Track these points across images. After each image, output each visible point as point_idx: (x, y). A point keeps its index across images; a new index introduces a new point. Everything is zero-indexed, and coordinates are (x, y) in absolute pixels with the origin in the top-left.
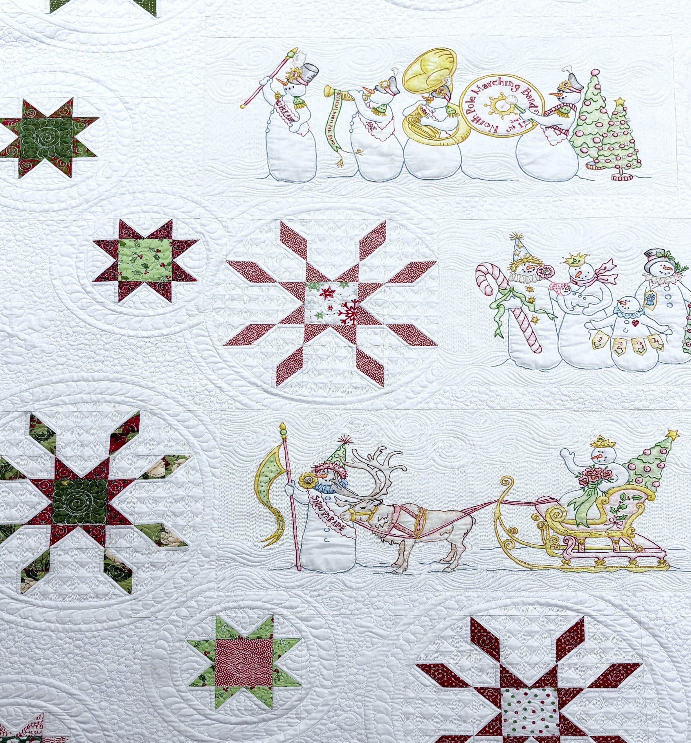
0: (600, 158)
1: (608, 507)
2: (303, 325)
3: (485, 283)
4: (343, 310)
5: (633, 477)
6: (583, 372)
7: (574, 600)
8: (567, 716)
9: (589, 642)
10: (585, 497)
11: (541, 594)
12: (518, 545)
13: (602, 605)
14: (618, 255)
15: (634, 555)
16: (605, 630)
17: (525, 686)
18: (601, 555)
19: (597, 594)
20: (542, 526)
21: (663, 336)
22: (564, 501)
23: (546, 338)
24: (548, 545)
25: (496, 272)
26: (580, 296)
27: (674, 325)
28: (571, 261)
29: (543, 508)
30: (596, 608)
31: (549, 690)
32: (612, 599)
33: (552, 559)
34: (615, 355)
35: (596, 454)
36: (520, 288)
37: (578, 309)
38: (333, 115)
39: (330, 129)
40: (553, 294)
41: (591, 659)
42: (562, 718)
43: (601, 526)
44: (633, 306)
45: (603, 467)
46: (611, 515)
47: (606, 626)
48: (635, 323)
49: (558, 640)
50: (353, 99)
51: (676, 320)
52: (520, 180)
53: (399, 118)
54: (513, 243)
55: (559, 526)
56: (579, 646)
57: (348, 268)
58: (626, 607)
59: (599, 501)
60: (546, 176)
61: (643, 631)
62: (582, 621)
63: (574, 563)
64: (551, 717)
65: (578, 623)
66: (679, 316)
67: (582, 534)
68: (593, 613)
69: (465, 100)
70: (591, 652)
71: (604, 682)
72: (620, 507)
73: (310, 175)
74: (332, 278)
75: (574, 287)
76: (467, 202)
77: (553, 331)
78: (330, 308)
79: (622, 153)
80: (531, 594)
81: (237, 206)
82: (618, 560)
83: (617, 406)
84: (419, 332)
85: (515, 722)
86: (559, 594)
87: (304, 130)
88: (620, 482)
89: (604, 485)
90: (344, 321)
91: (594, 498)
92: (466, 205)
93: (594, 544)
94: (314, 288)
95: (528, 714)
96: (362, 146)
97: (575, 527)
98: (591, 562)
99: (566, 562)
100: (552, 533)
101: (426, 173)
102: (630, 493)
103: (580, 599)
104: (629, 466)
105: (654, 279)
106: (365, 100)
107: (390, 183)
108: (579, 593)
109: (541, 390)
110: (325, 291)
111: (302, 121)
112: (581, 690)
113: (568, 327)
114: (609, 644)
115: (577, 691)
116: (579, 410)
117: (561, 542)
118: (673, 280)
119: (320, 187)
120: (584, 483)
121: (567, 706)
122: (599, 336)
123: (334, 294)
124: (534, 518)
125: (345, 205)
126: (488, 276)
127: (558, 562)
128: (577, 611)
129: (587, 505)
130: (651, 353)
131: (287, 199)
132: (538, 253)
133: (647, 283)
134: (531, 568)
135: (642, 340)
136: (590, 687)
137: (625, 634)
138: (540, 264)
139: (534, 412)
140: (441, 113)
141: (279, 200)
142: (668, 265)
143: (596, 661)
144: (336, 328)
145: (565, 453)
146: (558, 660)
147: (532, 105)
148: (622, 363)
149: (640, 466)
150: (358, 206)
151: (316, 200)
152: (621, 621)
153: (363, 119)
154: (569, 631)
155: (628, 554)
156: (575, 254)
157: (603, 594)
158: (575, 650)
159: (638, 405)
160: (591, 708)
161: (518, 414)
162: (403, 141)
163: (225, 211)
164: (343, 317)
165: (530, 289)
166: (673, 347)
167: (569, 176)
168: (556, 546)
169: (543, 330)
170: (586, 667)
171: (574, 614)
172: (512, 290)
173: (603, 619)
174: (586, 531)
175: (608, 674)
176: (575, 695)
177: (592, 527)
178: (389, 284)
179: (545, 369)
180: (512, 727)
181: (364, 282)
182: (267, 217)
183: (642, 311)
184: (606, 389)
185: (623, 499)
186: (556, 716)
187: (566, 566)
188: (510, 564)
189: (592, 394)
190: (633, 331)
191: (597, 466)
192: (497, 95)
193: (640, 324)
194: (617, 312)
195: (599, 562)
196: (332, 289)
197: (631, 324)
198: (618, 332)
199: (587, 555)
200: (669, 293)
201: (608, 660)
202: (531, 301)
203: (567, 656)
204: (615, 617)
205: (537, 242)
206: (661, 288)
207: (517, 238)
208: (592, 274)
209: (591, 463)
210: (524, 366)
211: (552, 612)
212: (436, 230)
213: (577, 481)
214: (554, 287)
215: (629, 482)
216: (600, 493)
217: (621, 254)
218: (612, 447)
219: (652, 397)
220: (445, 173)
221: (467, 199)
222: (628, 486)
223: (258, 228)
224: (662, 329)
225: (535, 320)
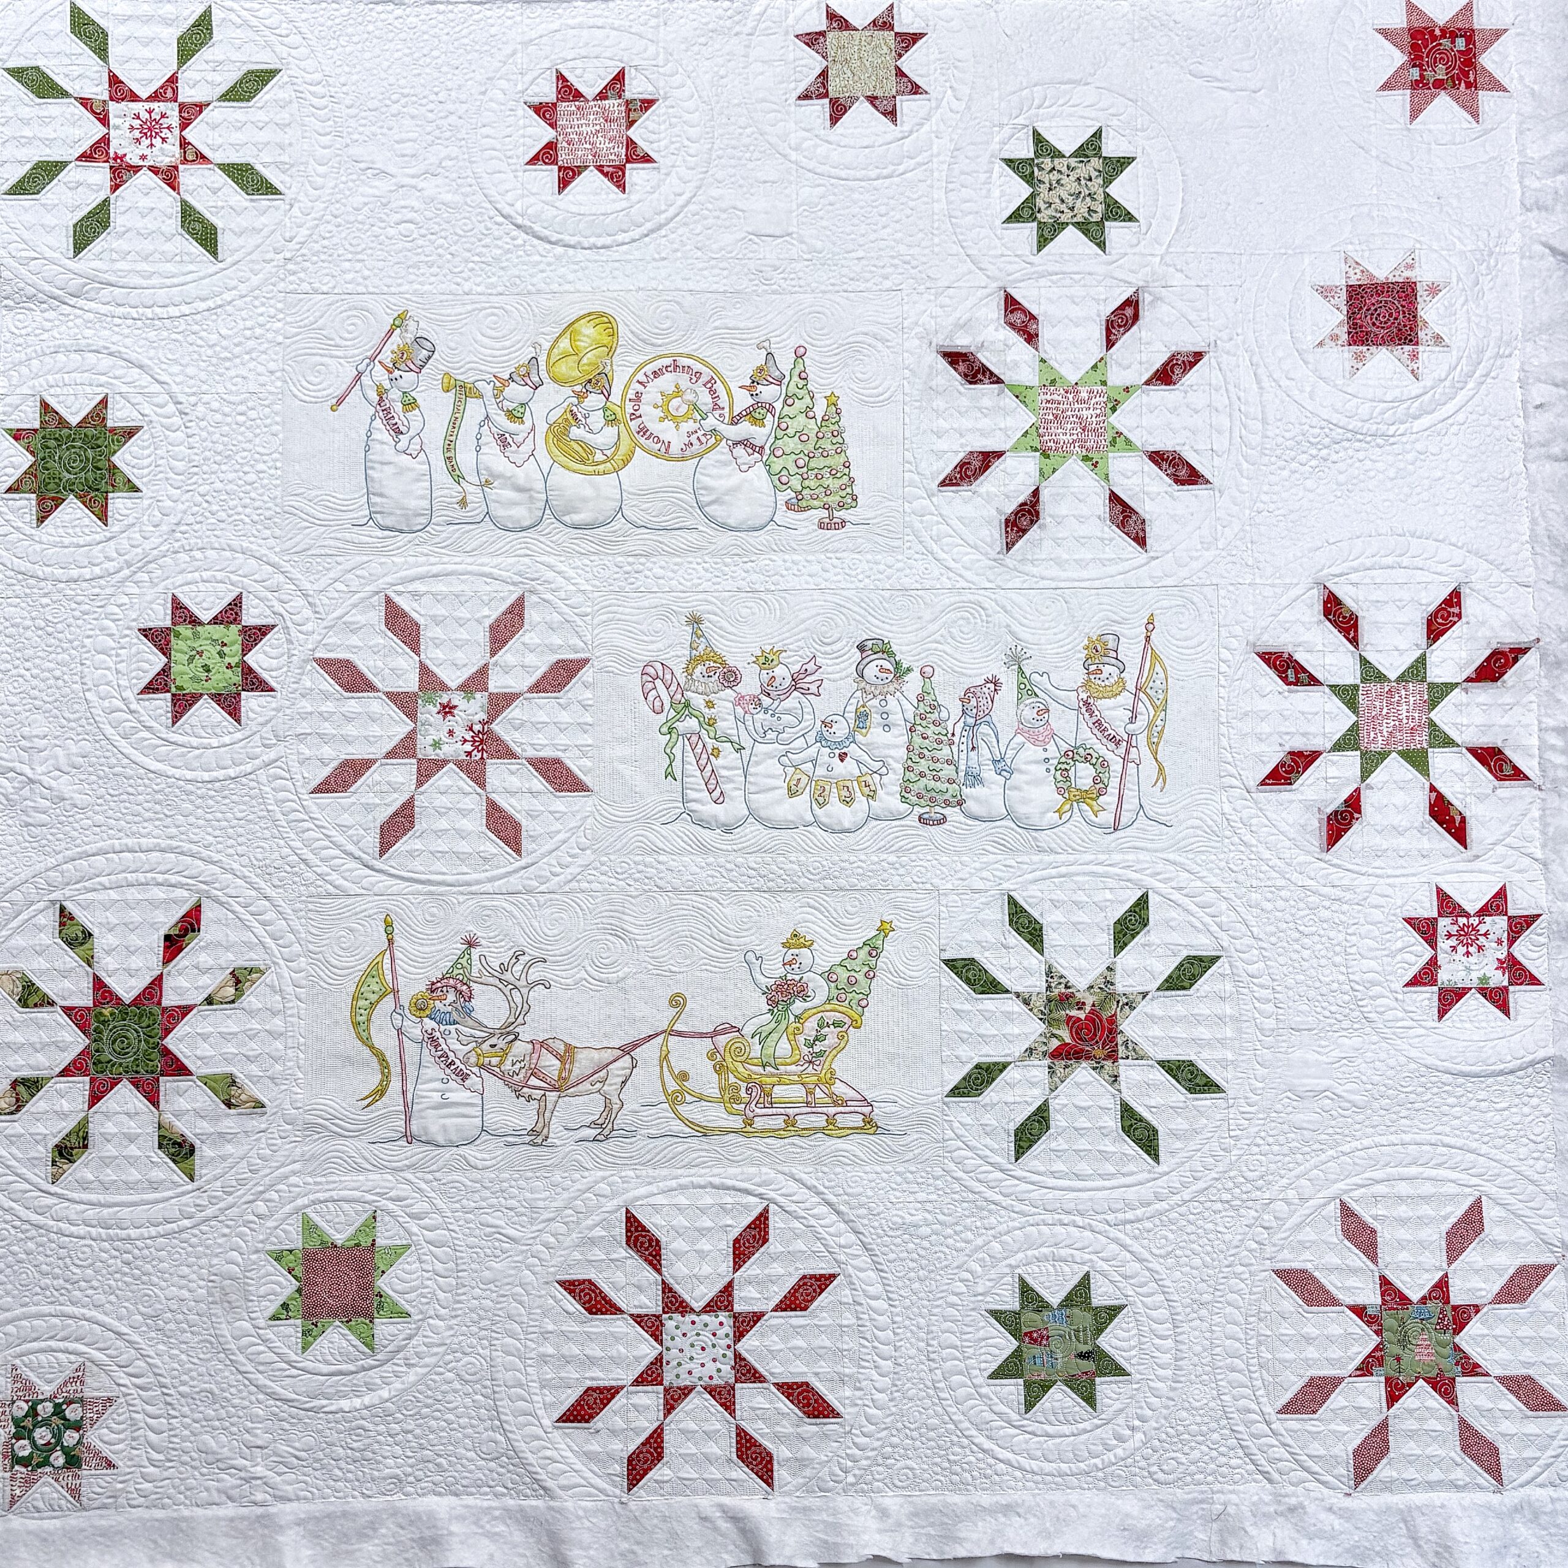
0: (805, 492)
1: (801, 1039)
2: (414, 761)
3: (654, 692)
4: (468, 736)
5: (835, 993)
6: (776, 832)
7: (757, 1180)
8: (745, 1354)
9: (774, 1245)
10: (773, 1025)
11: (716, 1171)
12: (689, 1098)
13: (793, 1186)
14: (822, 649)
15: (832, 1110)
16: (796, 1224)
17: (692, 1310)
18: (791, 1112)
19: (786, 1170)
20: (720, 1069)
21: (876, 777)
22: (748, 1030)
23: (730, 780)
24: (727, 1097)
25: (668, 677)
26: (772, 715)
27: (890, 761)
28: (762, 660)
29: (722, 1040)
30: (783, 1191)
31: (723, 1316)
32: (804, 1177)
33: (731, 1118)
34: (814, 806)
35: (788, 958)
36: (698, 701)
37: (771, 735)
38: (454, 423)
39: (449, 446)
40: (739, 710)
41: (777, 1269)
42: (738, 1357)
43: (793, 1068)
44: (841, 730)
45: (797, 978)
46: (805, 1050)
47: (796, 1218)
48: (842, 757)
49: (736, 1241)
50: (481, 396)
51: (892, 752)
52: (701, 528)
53: (542, 428)
54: (689, 629)
55: (741, 1069)
56: (762, 1250)
57: (474, 670)
58: (821, 1189)
59: (790, 1030)
60: (732, 522)
61: (842, 1225)
62: (766, 1210)
63: (759, 1123)
64: (724, 1356)
65: (761, 1215)
66: (897, 746)
67: (768, 1080)
68: (780, 1199)
69: (629, 396)
70: (774, 1258)
71: (792, 1302)
72: (816, 1039)
73: (423, 520)
74: (453, 685)
75: (766, 701)
76: (630, 564)
77: (737, 768)
78: (451, 733)
79: (834, 484)
80: (703, 1171)
81: (328, 570)
82: (813, 1118)
83: (817, 885)
84: (568, 769)
85: (679, 1364)
86: (739, 1170)
87: (415, 447)
88: (817, 1001)
89: (798, 1006)
90: (469, 754)
91: (783, 1025)
92: (628, 568)
93: (784, 1094)
94: (430, 701)
95: (696, 1352)
96: (491, 475)
97: (760, 1070)
98: (779, 1122)
99: (749, 1122)
100: (732, 1079)
101: (577, 518)
102: (830, 1017)
103: (764, 1178)
104: (829, 976)
105: (868, 687)
106: (496, 397)
107: (530, 533)
108: (764, 1170)
109: (722, 860)
110: (444, 707)
111: (412, 433)
112: (762, 1314)
113: (757, 763)
114: (800, 1245)
115: (757, 1317)
116: (769, 891)
117: (743, 1093)
118: (891, 688)
119: (437, 540)
120: (773, 1003)
121: (744, 1340)
122: (796, 777)
123: (455, 712)
124: (711, 1056)
125: (470, 568)
126: (658, 682)
127: (737, 1123)
128: (760, 1196)
129: (775, 1036)
130: (861, 803)
131: (394, 559)
132: (722, 646)
133: (859, 693)
134: (705, 1132)
135: (849, 784)
136: (774, 1310)
137: (820, 1230)
138: (724, 663)
139: (714, 894)
140: (597, 419)
141: (383, 560)
142: (887, 665)
143: (781, 1271)
144: (459, 764)
145: (751, 957)
146: (735, 1270)
147: (716, 407)
148: (824, 820)
149: (843, 975)
150: (486, 569)
151: (432, 560)
152: (815, 1211)
153: (494, 429)
154: (749, 1227)
155: (825, 1110)
156: (768, 648)
157: (794, 1171)
158: (757, 1255)
159: (842, 882)
160: (774, 1342)
161: (694, 898)
162: (546, 466)
163: (312, 578)
164: (468, 747)
165: (710, 704)
166: (888, 794)
167: (763, 521)
168: (736, 1100)
169: (725, 768)
170: (771, 1280)
171: (757, 1200)
172: (687, 705)
173: (793, 1207)
174: (773, 1075)
175: (796, 1291)
176: (756, 1323)
177: (782, 1068)
178: (528, 695)
179: (728, 829)
180: (675, 1372)
181: (496, 691)
182: (367, 588)
183: (851, 738)
184: (803, 858)
185: (821, 1026)
186: (730, 1354)
187: (749, 1129)
188: (677, 1126)
189: (786, 867)
190: (840, 768)
191: (789, 977)
192: (671, 389)
193: (848, 759)
194: (820, 739)
195: (790, 1122)
196: (454, 702)
197: (837, 759)
198: (821, 771)
199: (774, 1111)
200: (886, 709)
201: (797, 1269)
202: (711, 723)
203: (747, 1265)
204: (807, 1205)
205: (720, 628)
206: (875, 702)
207: (695, 621)
208: (788, 681)
209: (781, 972)
210: (702, 823)
211: (728, 1199)
212: (589, 610)
213: (764, 999)
214: (739, 700)
215: (829, 1000)
216: (792, 1018)
217: (828, 649)
218: (809, 947)
219: (860, 871)
220: (601, 519)
221: (631, 559)
222: (828, 1007)
223: (355, 606)
224: (876, 766)
225: (716, 752)
